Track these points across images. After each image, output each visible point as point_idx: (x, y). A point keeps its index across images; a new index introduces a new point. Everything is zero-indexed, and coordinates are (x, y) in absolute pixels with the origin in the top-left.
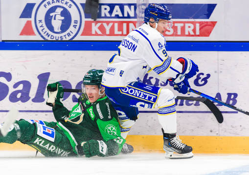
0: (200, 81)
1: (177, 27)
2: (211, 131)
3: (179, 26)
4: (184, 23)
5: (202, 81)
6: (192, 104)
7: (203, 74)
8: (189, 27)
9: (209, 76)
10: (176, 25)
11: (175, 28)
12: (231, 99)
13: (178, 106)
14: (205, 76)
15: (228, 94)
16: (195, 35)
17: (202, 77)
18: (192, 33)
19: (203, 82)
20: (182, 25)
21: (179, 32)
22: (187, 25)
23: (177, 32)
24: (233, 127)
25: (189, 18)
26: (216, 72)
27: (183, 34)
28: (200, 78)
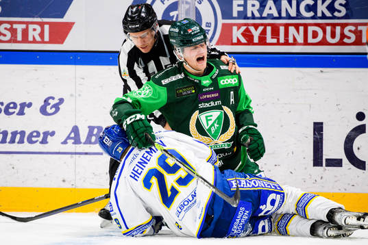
0: (48, 107)
1: (16, 29)
2: (64, 181)
3: (20, 28)
4: (27, 23)
5: (51, 108)
6: (37, 141)
7: (53, 98)
8: (34, 30)
9: (61, 101)
10: (15, 26)
11: (14, 31)
12: (94, 135)
13: (16, 144)
14: (56, 101)
15: (89, 127)
16: (43, 42)
17: (52, 102)
18: (38, 39)
19: (54, 109)
20: (24, 26)
21: (19, 38)
22: (31, 27)
23: (16, 37)
24: (95, 175)
25: (33, 17)
26: (72, 95)
27: (25, 39)
28: (49, 104)
